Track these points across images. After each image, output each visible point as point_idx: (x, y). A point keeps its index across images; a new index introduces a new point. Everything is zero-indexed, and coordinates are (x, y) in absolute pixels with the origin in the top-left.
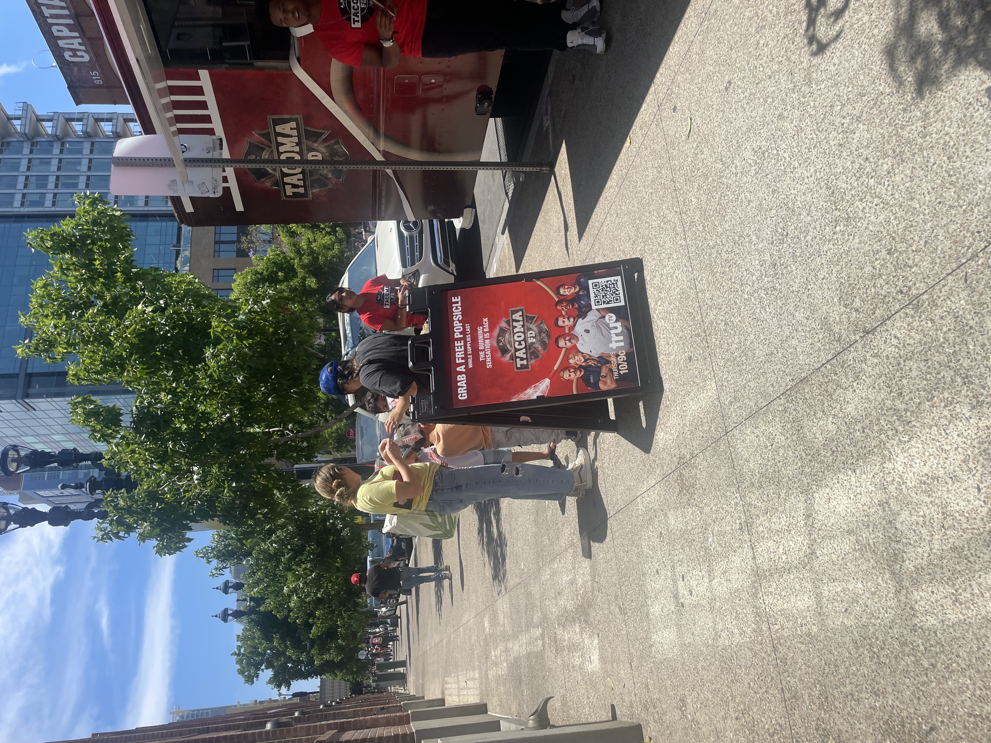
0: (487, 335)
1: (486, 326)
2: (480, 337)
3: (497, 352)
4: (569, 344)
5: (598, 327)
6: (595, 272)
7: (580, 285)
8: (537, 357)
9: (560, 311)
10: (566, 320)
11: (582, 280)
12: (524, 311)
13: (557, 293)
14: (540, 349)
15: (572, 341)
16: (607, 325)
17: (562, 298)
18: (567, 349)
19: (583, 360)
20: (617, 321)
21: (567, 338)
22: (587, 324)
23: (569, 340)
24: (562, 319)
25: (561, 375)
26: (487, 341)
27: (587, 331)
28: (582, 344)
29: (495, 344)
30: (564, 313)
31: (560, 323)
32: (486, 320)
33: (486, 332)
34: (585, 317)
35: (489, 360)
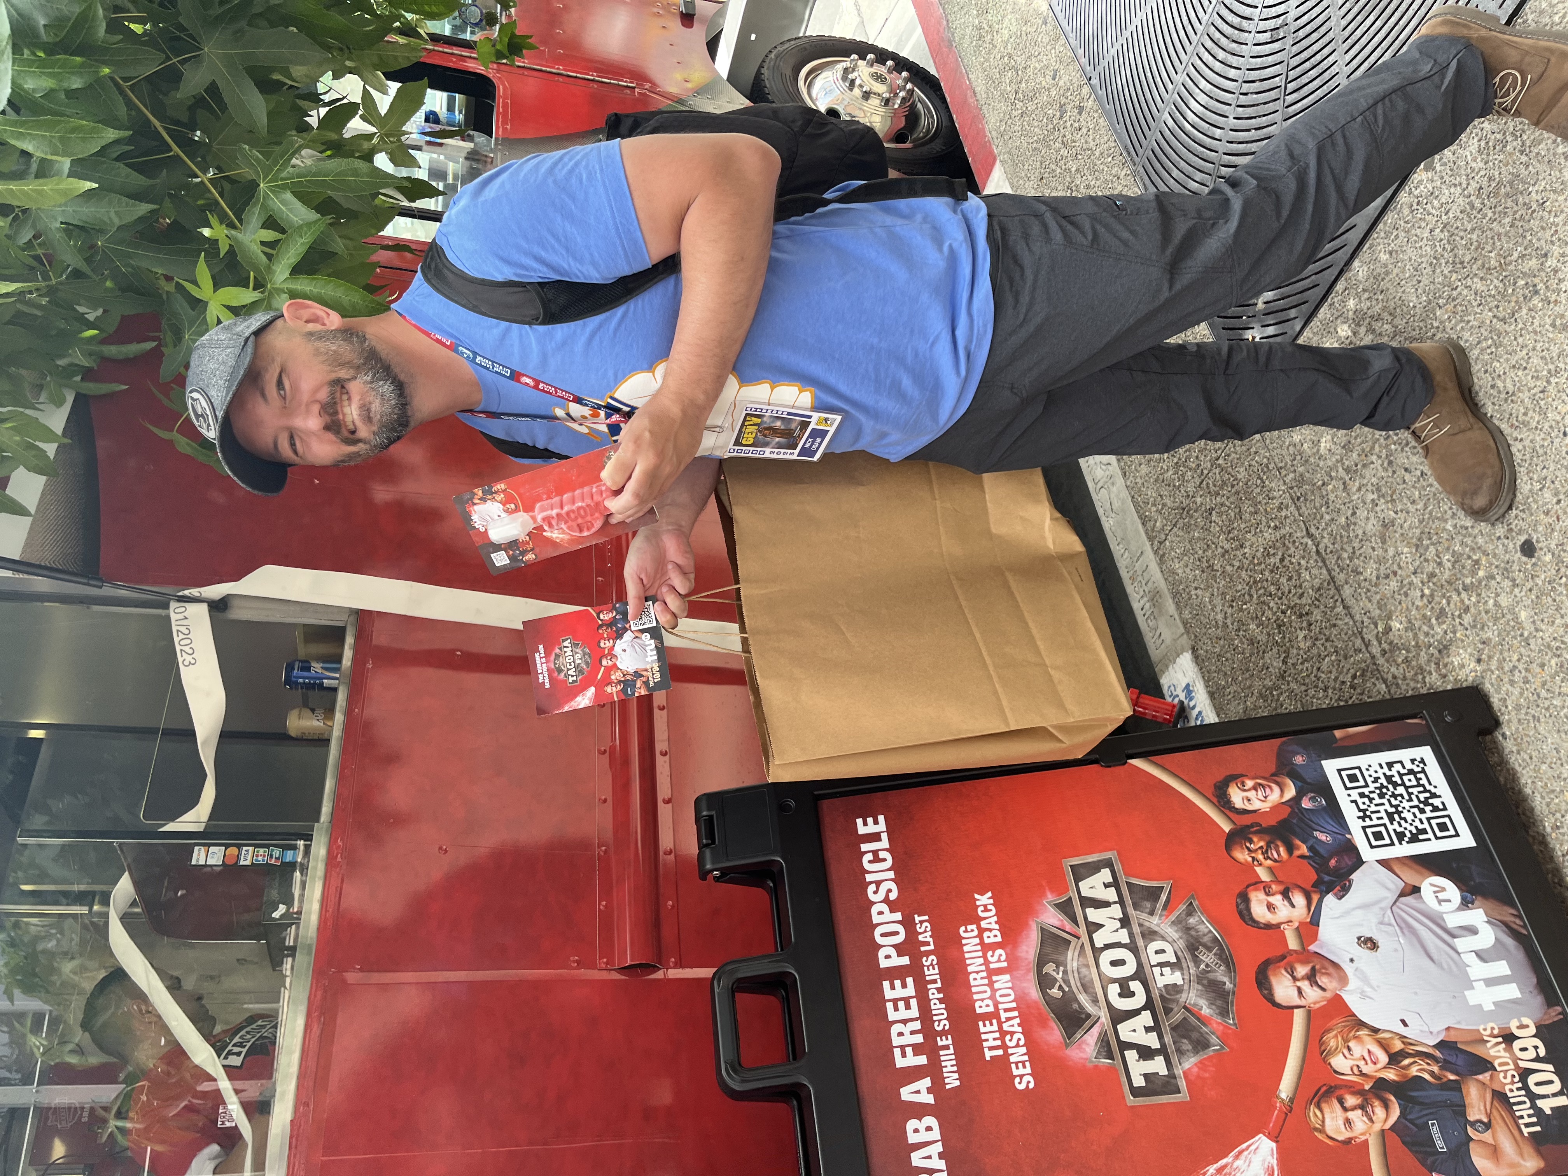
0: (998, 958)
1: (990, 921)
2: (974, 964)
3: (1043, 1023)
4: (1312, 995)
5: (1406, 928)
6: (1338, 733)
7: (1294, 775)
8: (1201, 1044)
9: (1248, 868)
10: (1277, 900)
11: (1299, 760)
12: (1118, 867)
13: (1223, 803)
14: (1206, 1011)
15: (1323, 980)
16: (1437, 921)
17: (1246, 820)
18: (1310, 1014)
19: (1383, 1058)
20: (1466, 904)
21: (1302, 970)
22: (1359, 912)
23: (1311, 977)
24: (1261, 895)
25: (1314, 1121)
26: (1003, 981)
27: (1370, 943)
28: (1364, 995)
29: (1034, 993)
30: (1263, 874)
31: (1259, 910)
32: (984, 900)
33: (994, 947)
34: (1344, 890)
35: (1018, 1054)
